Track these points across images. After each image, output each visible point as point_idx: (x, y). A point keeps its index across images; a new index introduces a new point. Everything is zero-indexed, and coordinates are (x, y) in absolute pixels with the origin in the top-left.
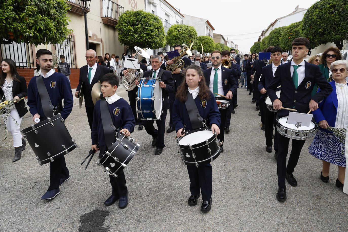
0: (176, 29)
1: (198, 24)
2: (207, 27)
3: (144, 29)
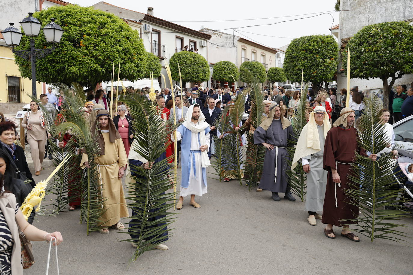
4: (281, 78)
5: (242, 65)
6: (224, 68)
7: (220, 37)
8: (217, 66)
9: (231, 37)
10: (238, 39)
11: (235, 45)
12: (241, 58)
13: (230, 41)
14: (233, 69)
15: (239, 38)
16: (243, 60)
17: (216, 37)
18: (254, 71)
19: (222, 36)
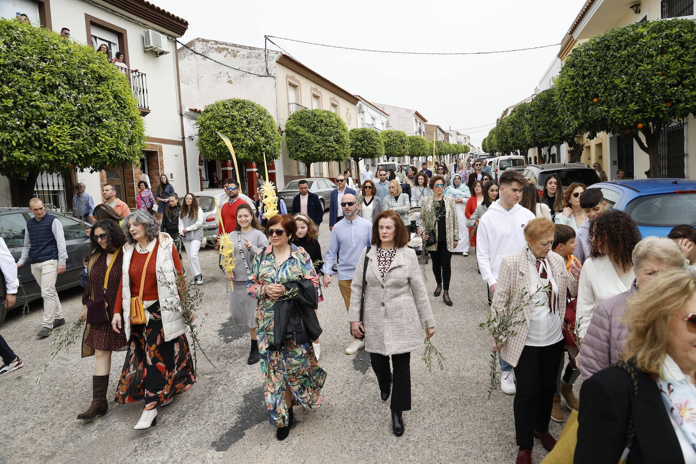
0: (387, 135)
1: (404, 117)
2: (416, 120)
3: (369, 144)
4: (375, 148)
5: (290, 119)
6: (229, 120)
7: (235, 56)
8: (209, 115)
9: (259, 55)
10: (277, 57)
11: (270, 73)
12: (289, 104)
13: (257, 65)
14: (260, 121)
15: (280, 54)
16: (293, 109)
17: (225, 56)
18: (321, 132)
19: (239, 53)
